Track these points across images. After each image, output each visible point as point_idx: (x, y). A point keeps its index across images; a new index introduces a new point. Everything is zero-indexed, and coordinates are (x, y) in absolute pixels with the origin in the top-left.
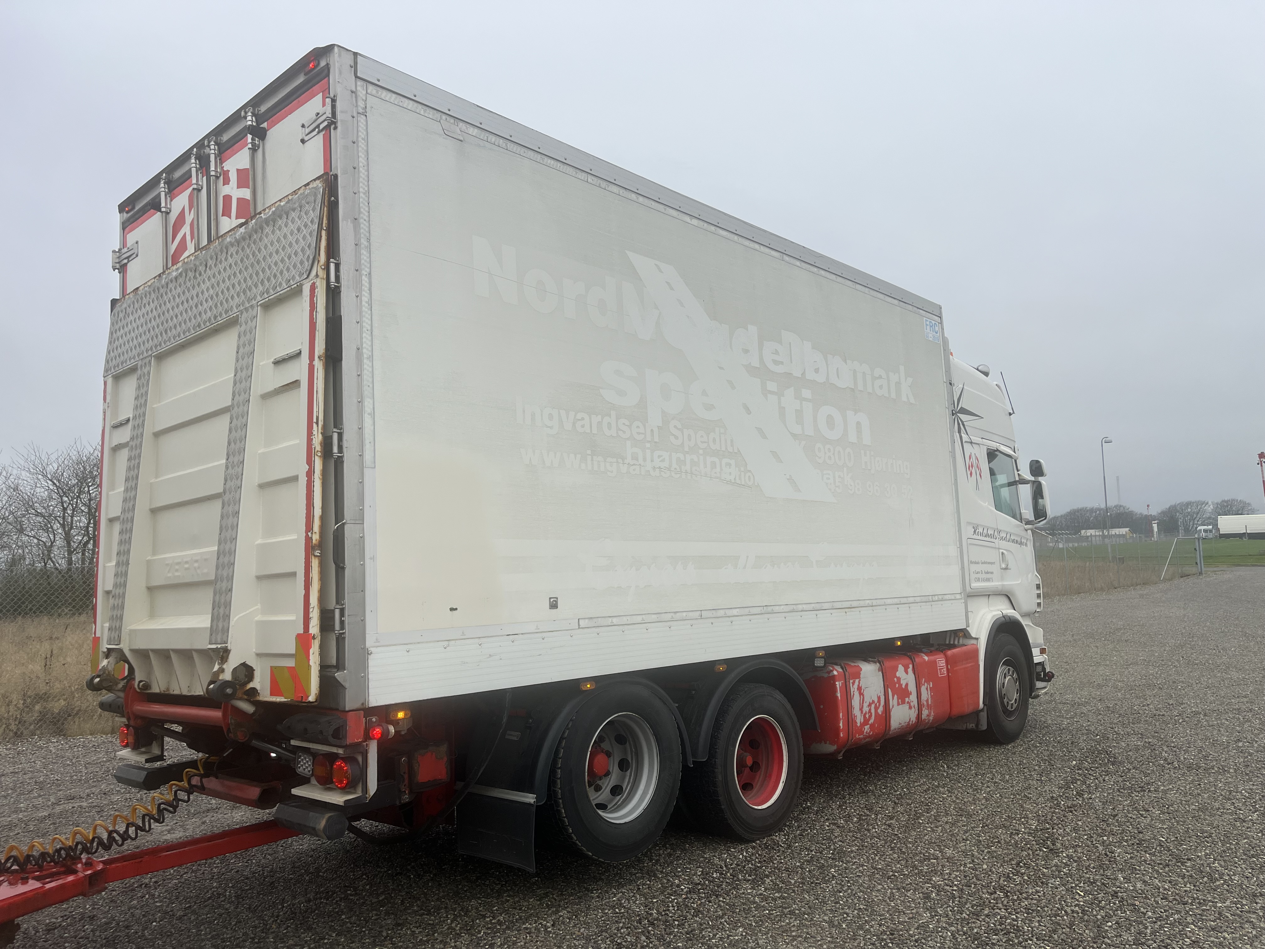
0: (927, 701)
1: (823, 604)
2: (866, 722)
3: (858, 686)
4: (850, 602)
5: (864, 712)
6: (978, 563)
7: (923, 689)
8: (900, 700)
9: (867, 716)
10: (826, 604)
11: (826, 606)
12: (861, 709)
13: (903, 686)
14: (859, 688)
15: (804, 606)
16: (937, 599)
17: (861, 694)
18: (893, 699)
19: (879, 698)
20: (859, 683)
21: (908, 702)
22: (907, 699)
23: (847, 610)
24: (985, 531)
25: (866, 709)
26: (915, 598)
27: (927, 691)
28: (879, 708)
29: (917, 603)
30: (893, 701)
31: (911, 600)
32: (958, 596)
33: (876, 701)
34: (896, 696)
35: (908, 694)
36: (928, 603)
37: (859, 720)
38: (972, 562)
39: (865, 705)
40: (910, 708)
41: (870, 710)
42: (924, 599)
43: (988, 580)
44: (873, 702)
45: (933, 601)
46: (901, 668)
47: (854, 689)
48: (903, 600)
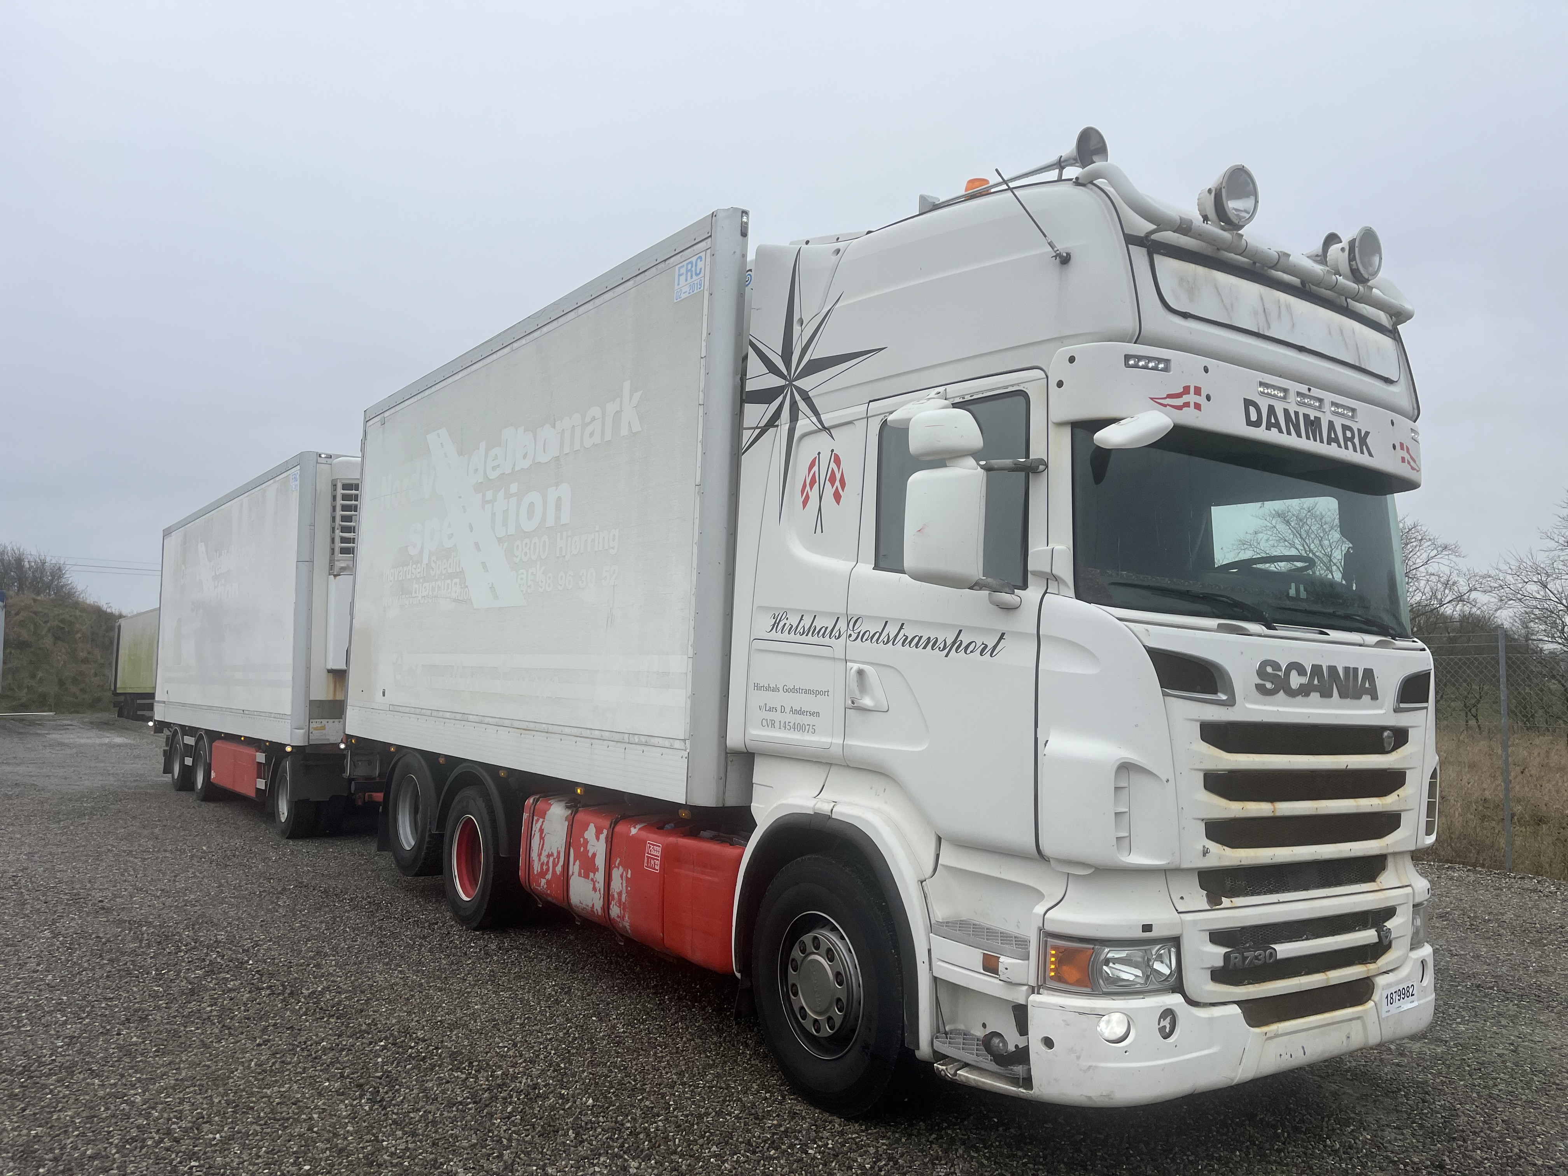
0: (620, 894)
1: (504, 721)
2: (543, 874)
3: (541, 826)
4: (527, 723)
5: (542, 861)
6: (775, 689)
7: (616, 873)
8: (582, 871)
9: (545, 867)
10: (507, 721)
11: (507, 723)
12: (540, 855)
13: (590, 855)
14: (541, 831)
15: (490, 719)
16: (637, 741)
17: (542, 838)
18: (574, 864)
19: (559, 853)
20: (542, 824)
21: (592, 880)
22: (591, 875)
23: (522, 731)
24: (807, 622)
25: (544, 859)
26: (603, 733)
27: (622, 879)
28: (557, 865)
29: (604, 740)
30: (575, 868)
31: (597, 734)
32: (678, 744)
33: (555, 855)
34: (578, 862)
35: (595, 870)
36: (619, 744)
37: (536, 867)
38: (757, 687)
39: (544, 853)
40: (594, 889)
41: (548, 862)
42: (616, 737)
43: (800, 728)
44: (552, 855)
45: (629, 743)
46: (592, 829)
47: (536, 828)
48: (587, 733)
